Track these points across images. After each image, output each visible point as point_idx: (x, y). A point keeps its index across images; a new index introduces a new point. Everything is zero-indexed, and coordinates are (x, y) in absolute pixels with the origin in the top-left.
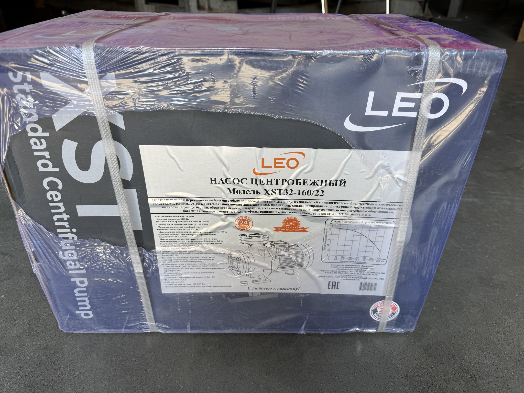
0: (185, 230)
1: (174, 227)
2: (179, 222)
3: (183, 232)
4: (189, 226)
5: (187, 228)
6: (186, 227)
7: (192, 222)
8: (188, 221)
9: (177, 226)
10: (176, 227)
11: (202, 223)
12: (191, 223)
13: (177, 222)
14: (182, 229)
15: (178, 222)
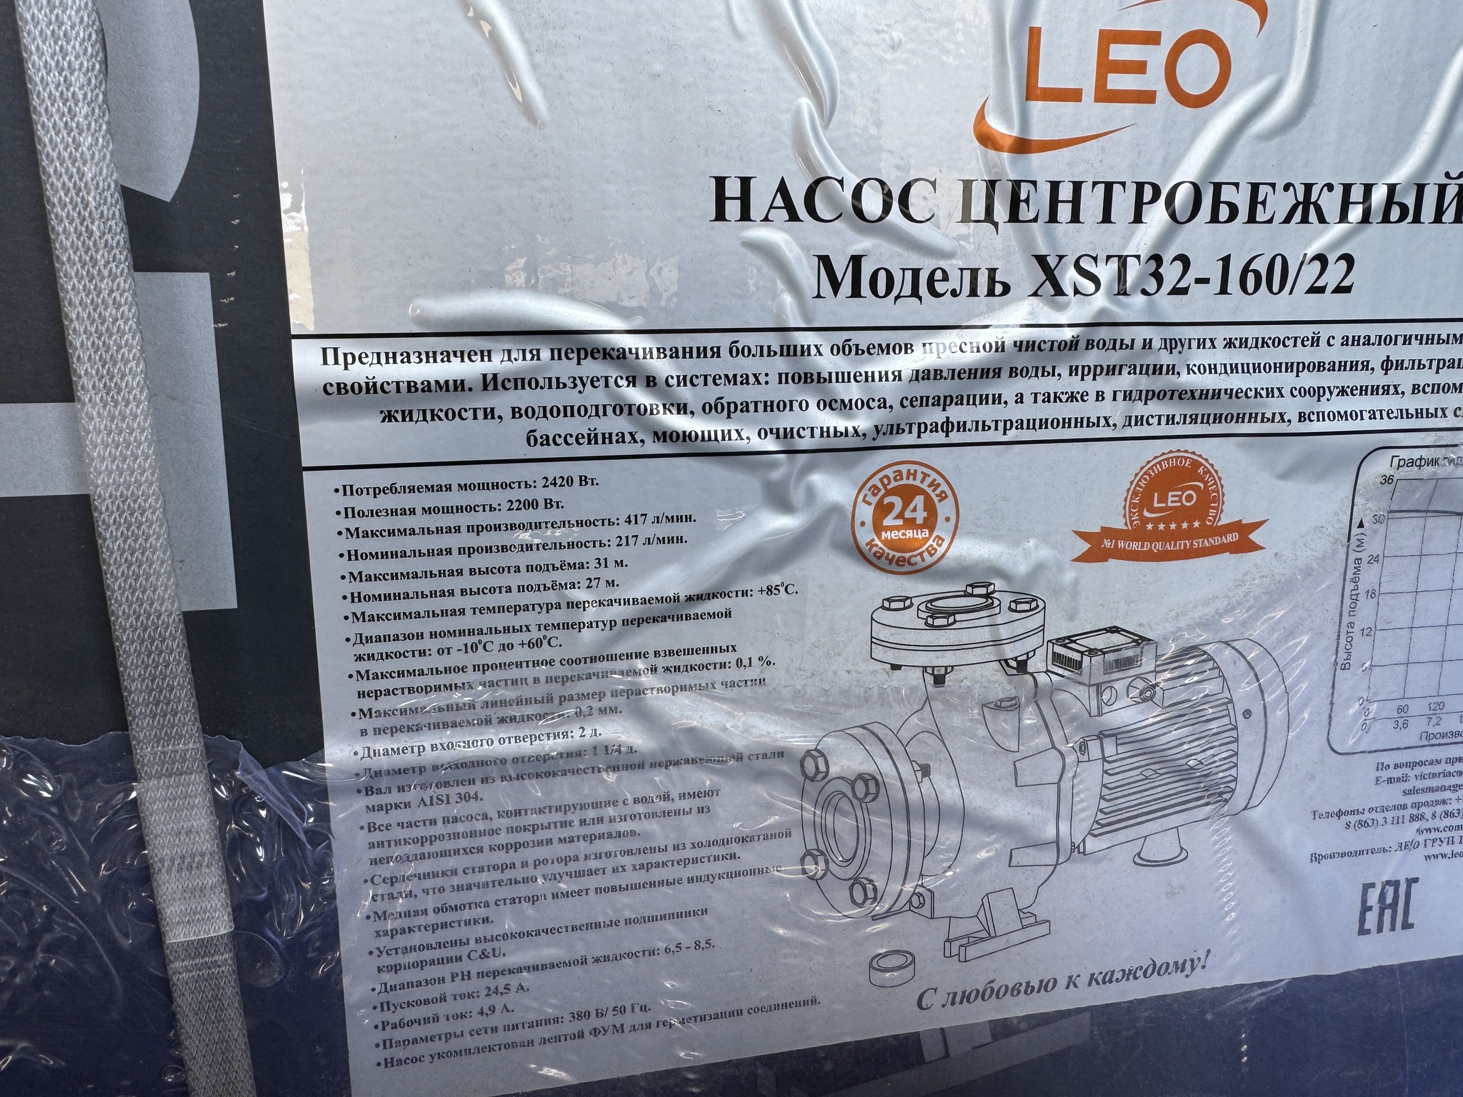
0: (530, 588)
1: (460, 573)
2: (497, 528)
3: (517, 609)
4: (554, 557)
5: (547, 578)
6: (538, 568)
7: (580, 523)
8: (554, 515)
9: (480, 561)
10: (472, 572)
11: (646, 530)
12: (577, 534)
13: (478, 529)
14: (513, 580)
15: (489, 528)
